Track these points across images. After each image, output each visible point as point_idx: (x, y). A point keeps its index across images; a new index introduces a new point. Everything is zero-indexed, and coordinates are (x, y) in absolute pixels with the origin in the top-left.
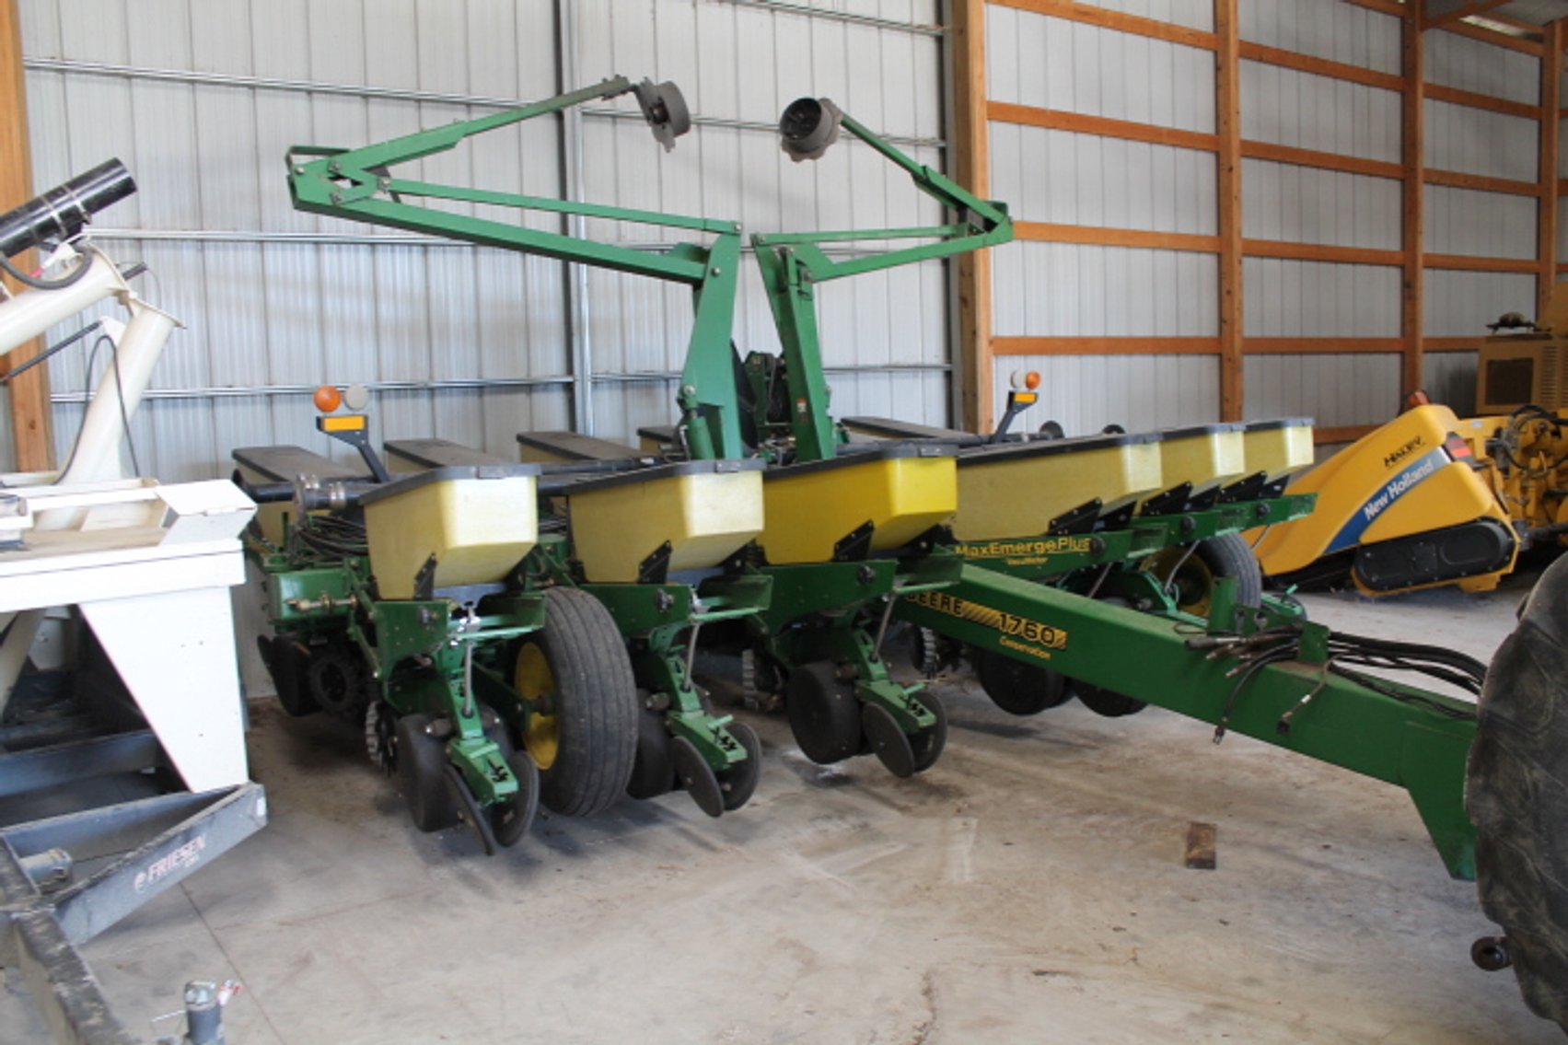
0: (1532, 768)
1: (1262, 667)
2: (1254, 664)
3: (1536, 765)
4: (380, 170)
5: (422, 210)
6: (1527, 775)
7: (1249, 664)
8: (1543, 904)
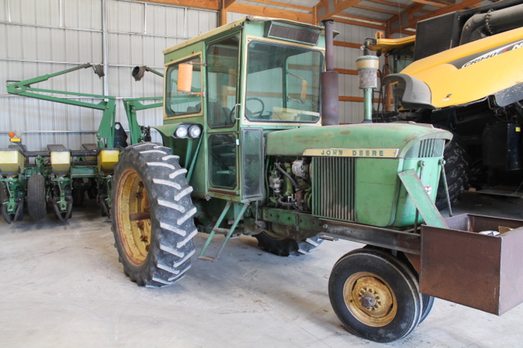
4: (28, 85)
5: (32, 93)
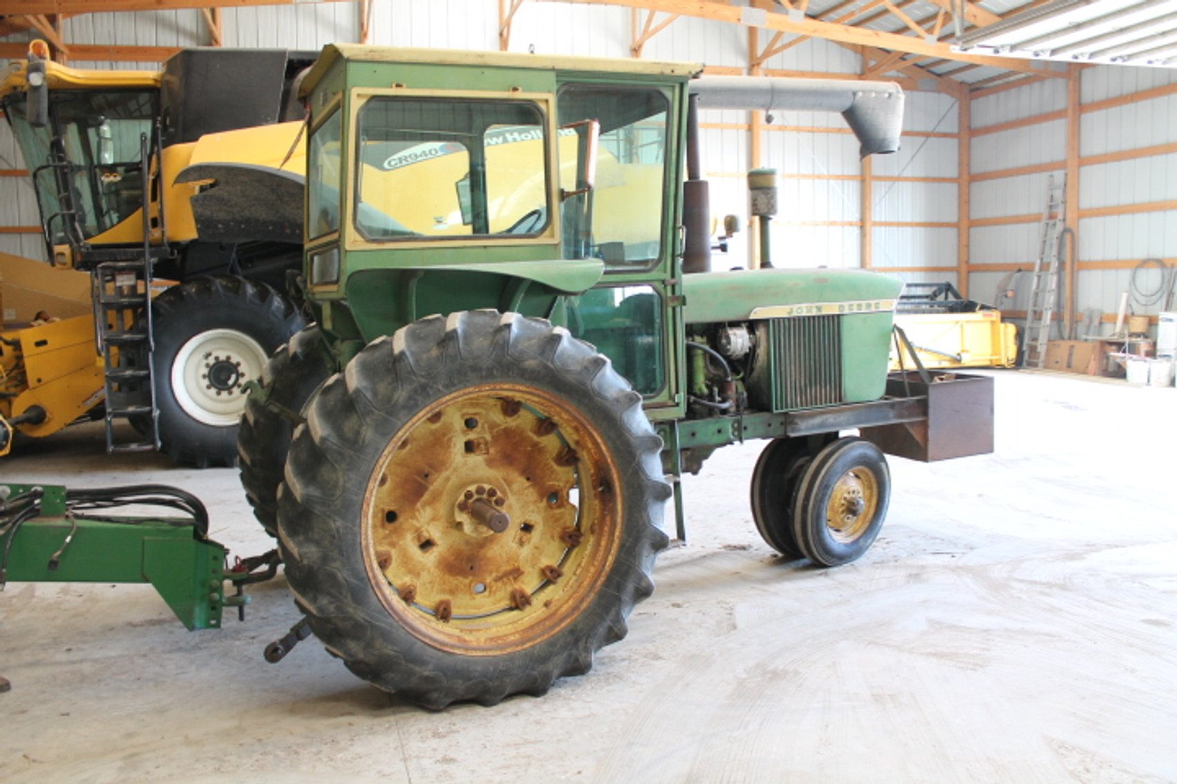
0: (334, 521)
1: (19, 526)
2: (14, 524)
3: (337, 518)
6: (333, 525)
7: (10, 525)
8: (349, 596)
